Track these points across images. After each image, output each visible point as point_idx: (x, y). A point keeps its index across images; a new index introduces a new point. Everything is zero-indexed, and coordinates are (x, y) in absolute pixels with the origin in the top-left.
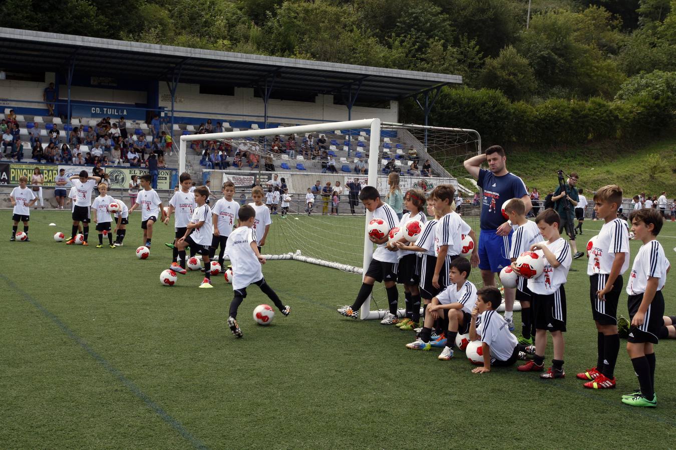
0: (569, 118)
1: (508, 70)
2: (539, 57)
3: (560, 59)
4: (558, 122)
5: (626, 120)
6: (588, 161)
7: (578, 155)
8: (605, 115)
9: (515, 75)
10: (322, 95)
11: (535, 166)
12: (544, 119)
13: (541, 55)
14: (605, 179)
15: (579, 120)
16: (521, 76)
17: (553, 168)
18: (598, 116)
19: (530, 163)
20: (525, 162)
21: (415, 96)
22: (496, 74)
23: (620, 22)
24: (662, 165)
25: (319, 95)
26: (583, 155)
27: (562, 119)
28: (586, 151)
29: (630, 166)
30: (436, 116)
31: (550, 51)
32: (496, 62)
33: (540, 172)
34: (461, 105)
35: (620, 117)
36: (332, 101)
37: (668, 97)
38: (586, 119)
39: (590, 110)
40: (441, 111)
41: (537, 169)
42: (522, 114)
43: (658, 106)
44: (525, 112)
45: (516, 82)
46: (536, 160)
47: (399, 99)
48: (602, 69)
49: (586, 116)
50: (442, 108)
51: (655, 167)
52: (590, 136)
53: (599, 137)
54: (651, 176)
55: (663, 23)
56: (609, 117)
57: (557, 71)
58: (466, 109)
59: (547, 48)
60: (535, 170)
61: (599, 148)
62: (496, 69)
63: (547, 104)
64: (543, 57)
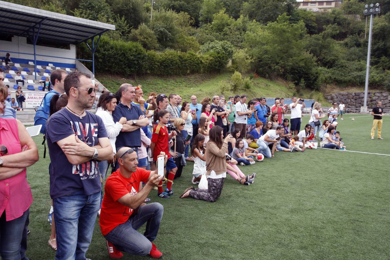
0: (178, 60)
1: (143, 36)
2: (159, 31)
3: (169, 33)
4: (173, 63)
5: (205, 63)
6: (188, 84)
7: (183, 81)
8: (196, 60)
9: (147, 39)
10: (17, 37)
11: (162, 87)
12: (165, 61)
13: (160, 30)
14: (200, 94)
15: (183, 62)
16: (150, 39)
17: (171, 88)
18: (192, 60)
19: (158, 85)
20: (156, 85)
21: (85, 41)
22: (137, 38)
23: (194, 21)
24: (227, 87)
25: (14, 36)
26: (185, 81)
27: (175, 61)
28: (187, 80)
29: (210, 87)
30: (101, 56)
31: (164, 29)
32: (137, 32)
33: (164, 90)
34: (116, 49)
35: (203, 61)
36: (26, 41)
37: (223, 53)
38: (186, 62)
39: (188, 57)
40: (104, 52)
41: (163, 89)
42: (153, 57)
43: (219, 57)
44: (154, 56)
45: (147, 42)
46: (162, 84)
47: (76, 43)
48: (189, 40)
49: (186, 60)
50: (104, 51)
51: (224, 88)
52: (188, 72)
53: (193, 72)
54: (221, 93)
55: (211, 24)
56: (198, 61)
57: (168, 39)
58: (120, 52)
59: (162, 27)
60: (161, 89)
61: (193, 78)
62: (137, 35)
63: (166, 53)
64: (161, 32)
